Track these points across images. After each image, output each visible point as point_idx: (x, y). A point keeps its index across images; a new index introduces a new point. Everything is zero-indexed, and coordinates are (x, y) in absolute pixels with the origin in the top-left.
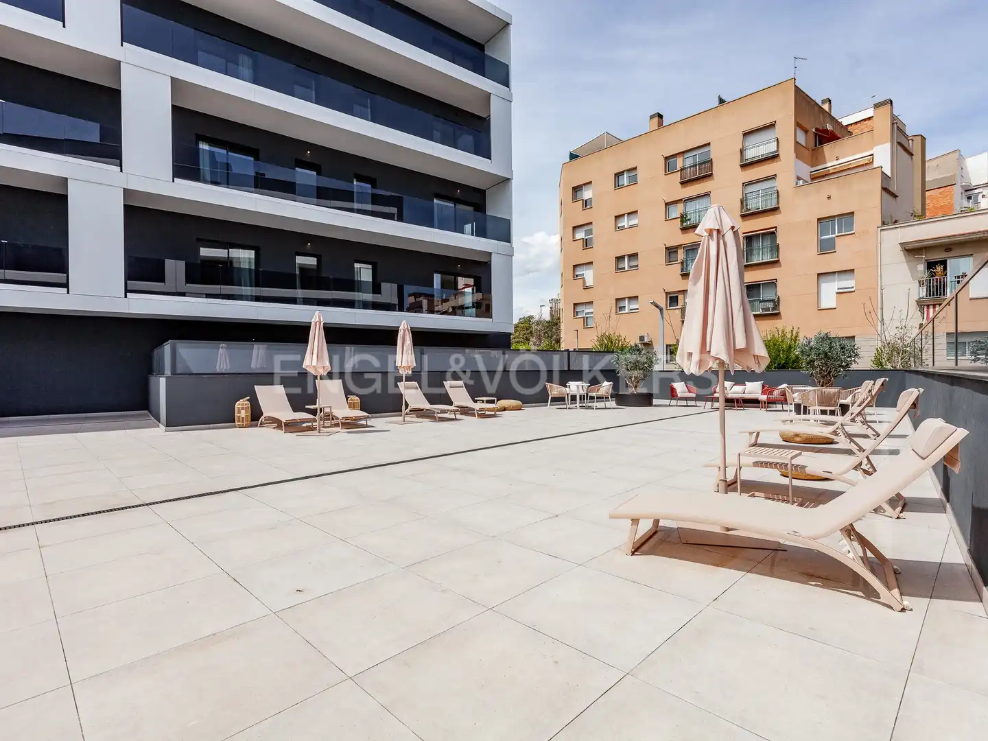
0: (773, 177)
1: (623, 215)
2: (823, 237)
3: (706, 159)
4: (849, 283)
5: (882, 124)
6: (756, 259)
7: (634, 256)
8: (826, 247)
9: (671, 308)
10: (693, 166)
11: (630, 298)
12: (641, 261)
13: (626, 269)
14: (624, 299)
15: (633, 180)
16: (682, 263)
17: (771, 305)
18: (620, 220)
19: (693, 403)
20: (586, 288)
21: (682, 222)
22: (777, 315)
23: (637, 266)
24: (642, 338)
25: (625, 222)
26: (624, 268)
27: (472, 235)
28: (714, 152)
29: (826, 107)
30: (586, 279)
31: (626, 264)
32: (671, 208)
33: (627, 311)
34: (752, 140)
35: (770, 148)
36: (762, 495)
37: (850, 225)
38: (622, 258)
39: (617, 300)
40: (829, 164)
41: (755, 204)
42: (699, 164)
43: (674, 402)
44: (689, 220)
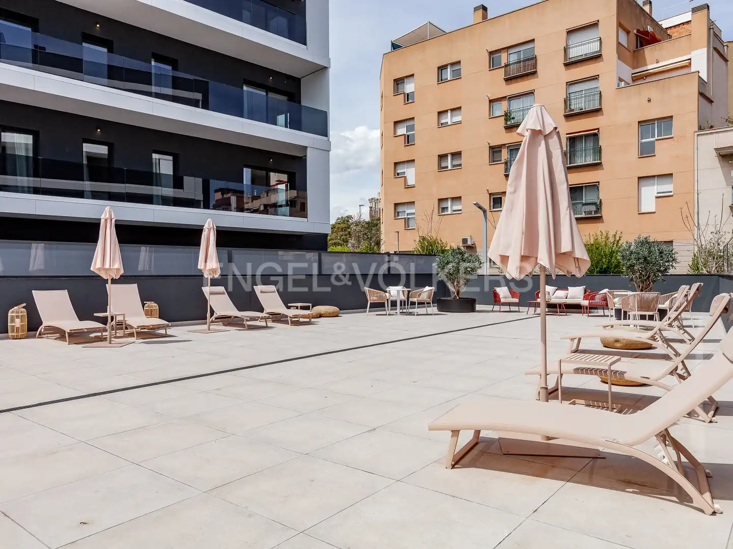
0: (595, 78)
1: (446, 111)
2: (643, 141)
3: (529, 56)
4: (667, 187)
5: (700, 30)
6: (579, 162)
7: (457, 155)
8: (647, 151)
9: (494, 210)
10: (517, 63)
11: (453, 199)
12: (464, 160)
13: (449, 168)
14: (447, 199)
15: (457, 75)
16: (506, 163)
17: (593, 208)
18: (444, 116)
19: (516, 308)
20: (408, 187)
21: (506, 120)
22: (599, 219)
23: (460, 165)
24: (465, 241)
25: (448, 119)
26: (447, 167)
27: (286, 127)
28: (539, 50)
29: (647, 8)
30: (408, 178)
31: (449, 163)
32: (496, 105)
33: (449, 212)
34: (576, 39)
35: (593, 48)
36: (583, 402)
37: (669, 129)
38: (445, 156)
39: (440, 200)
40: (649, 67)
41: (578, 104)
42: (524, 61)
43: (497, 308)
44: (513, 118)
